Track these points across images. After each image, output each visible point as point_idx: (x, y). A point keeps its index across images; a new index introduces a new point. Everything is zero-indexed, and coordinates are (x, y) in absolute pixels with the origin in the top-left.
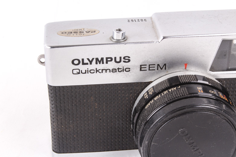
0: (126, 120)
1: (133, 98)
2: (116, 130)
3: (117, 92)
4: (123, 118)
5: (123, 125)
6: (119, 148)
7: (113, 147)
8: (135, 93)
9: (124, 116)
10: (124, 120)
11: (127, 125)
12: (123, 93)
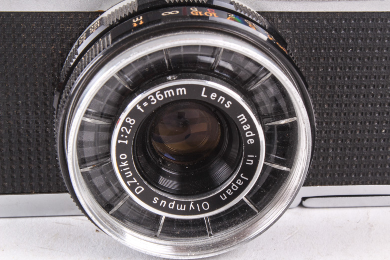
0: (45, 113)
1: (58, 54)
2: (22, 140)
3: (19, 35)
4: (37, 108)
5: (38, 127)
6: (32, 188)
7: (15, 184)
8: (63, 41)
9: (38, 103)
10: (39, 112)
11: (47, 127)
12: (34, 41)
